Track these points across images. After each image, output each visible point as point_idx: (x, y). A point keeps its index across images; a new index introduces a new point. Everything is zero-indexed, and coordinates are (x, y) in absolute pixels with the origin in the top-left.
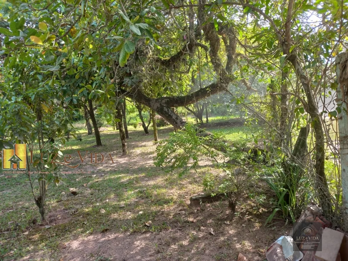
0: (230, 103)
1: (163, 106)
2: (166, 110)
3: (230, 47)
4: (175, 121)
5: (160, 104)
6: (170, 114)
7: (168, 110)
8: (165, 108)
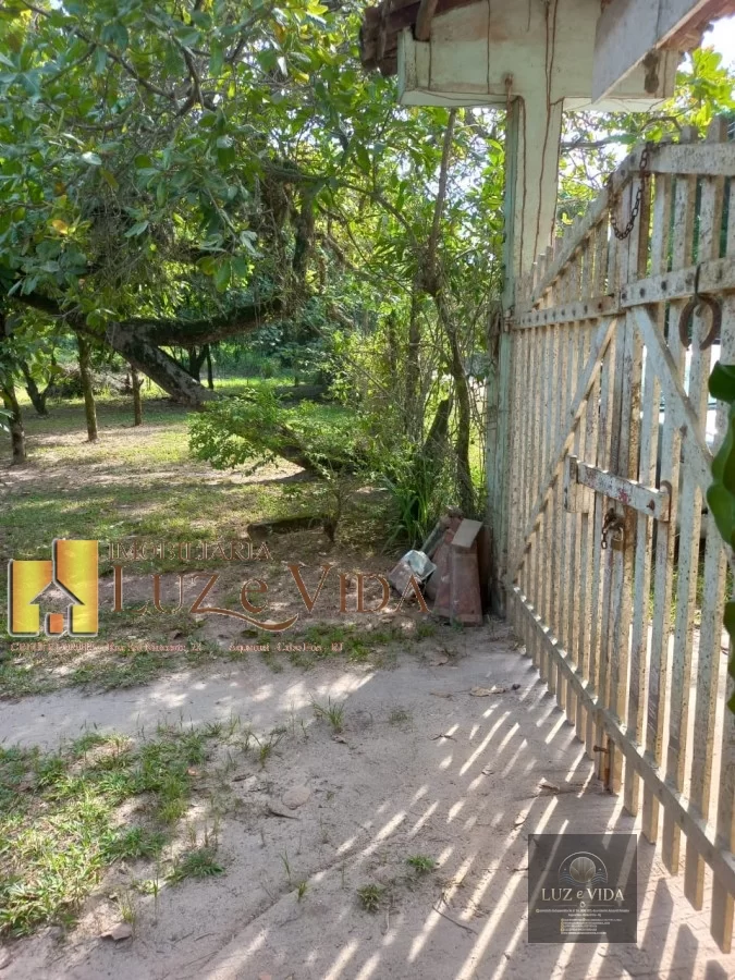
0: (277, 344)
1: (142, 342)
2: (151, 352)
3: (302, 218)
4: (174, 381)
5: (134, 336)
6: (159, 361)
7: (155, 353)
8: (146, 346)
